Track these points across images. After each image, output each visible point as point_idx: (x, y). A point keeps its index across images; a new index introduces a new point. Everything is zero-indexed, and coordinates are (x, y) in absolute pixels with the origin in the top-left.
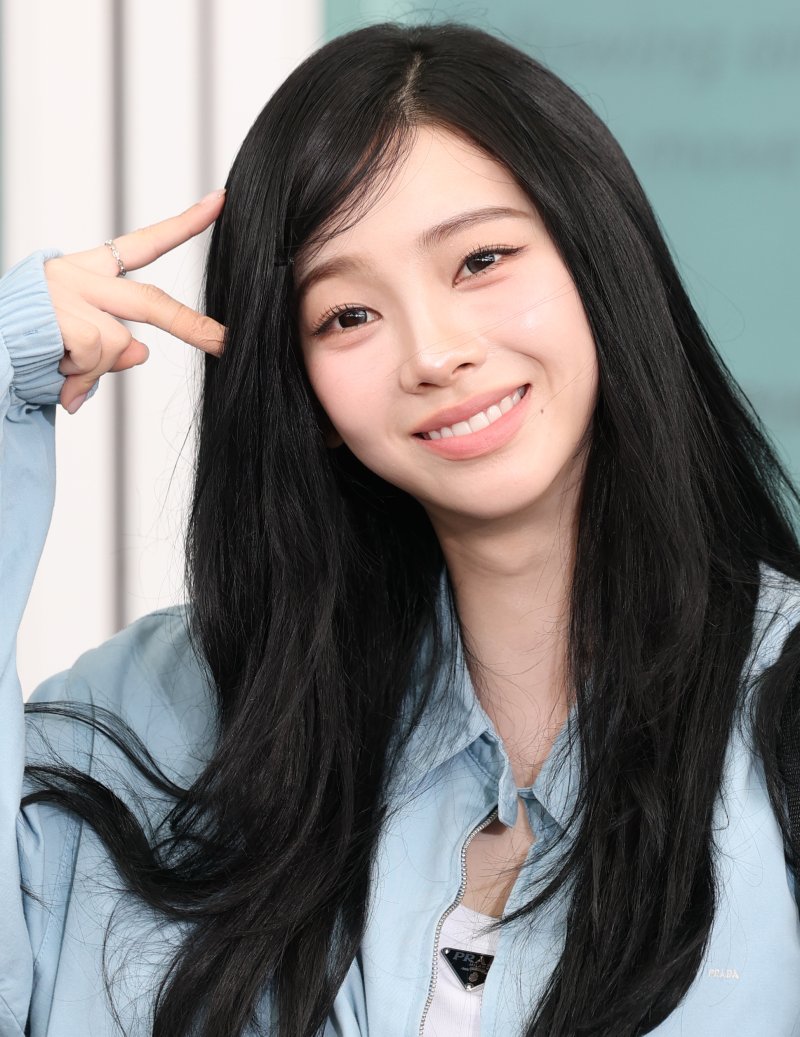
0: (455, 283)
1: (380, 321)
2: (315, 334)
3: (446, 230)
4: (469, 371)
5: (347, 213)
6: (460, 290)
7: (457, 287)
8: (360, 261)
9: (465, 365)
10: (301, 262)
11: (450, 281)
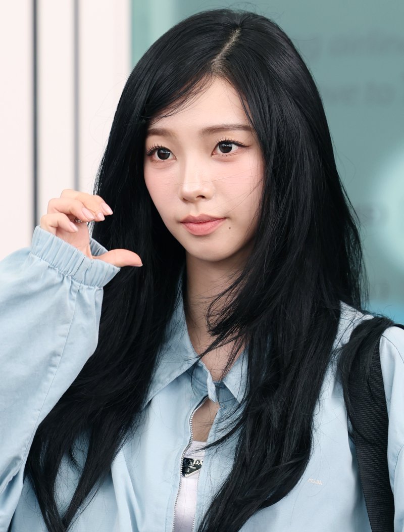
0: (212, 154)
1: (175, 161)
2: (148, 155)
3: (213, 130)
6: (213, 159)
7: (213, 156)
8: (173, 133)
9: (203, 197)
11: (211, 153)
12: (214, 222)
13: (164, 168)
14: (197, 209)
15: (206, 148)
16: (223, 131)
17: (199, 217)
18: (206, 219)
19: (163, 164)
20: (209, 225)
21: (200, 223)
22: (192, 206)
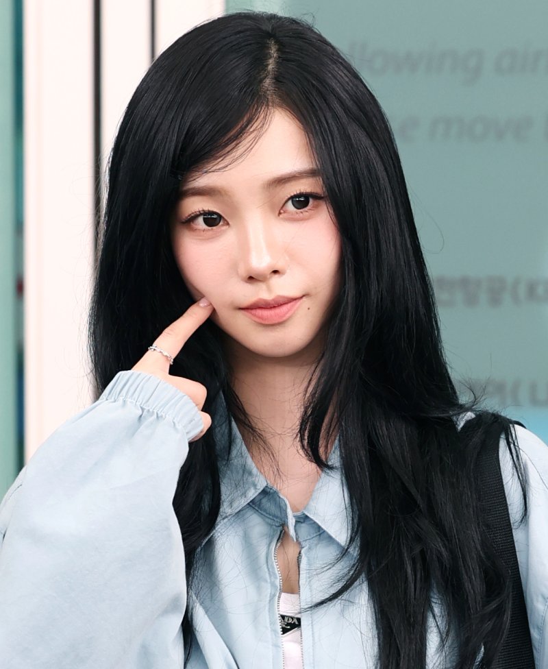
0: (280, 213)
1: (228, 228)
2: (183, 223)
3: (282, 181)
4: (276, 276)
5: (222, 158)
6: (282, 219)
7: (281, 216)
8: (225, 191)
9: (275, 272)
10: (185, 181)
11: (278, 212)
12: (289, 305)
13: (213, 238)
14: (269, 289)
15: (272, 207)
16: (295, 180)
17: (273, 300)
18: (281, 301)
19: (211, 233)
20: (284, 308)
21: (274, 307)
22: (262, 286)
